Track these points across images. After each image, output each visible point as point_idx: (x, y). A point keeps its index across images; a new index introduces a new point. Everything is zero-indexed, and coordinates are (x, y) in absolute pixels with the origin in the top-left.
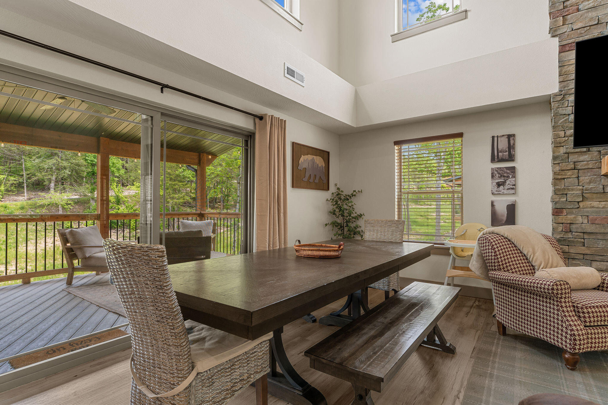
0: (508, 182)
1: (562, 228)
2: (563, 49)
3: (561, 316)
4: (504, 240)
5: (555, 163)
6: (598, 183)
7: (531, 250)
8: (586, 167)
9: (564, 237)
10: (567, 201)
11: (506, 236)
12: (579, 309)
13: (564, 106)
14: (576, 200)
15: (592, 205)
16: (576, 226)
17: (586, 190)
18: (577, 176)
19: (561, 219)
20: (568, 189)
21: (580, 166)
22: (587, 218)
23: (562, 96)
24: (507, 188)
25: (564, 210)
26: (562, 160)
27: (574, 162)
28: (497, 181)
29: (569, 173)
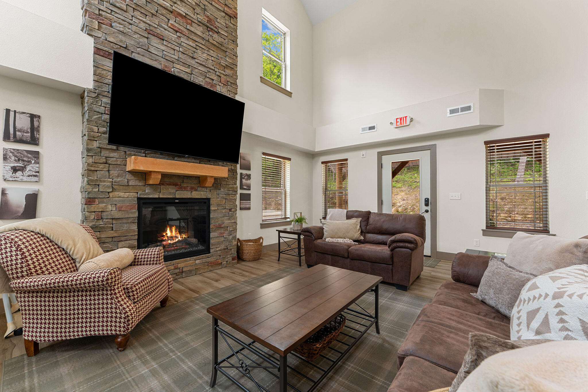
0: (29, 168)
1: (94, 216)
2: (98, 51)
3: (115, 303)
4: (35, 236)
5: (88, 154)
6: (124, 177)
7: (71, 243)
8: (115, 163)
9: (96, 224)
10: (99, 191)
11: (38, 230)
12: (129, 289)
13: (98, 104)
14: (107, 191)
15: (119, 195)
16: (106, 213)
17: (115, 182)
18: (107, 169)
19: (93, 208)
20: (100, 181)
21: (111, 161)
22: (115, 206)
23: (96, 94)
24: (27, 174)
25: (96, 199)
26: (95, 153)
27: (106, 157)
28: (13, 165)
29: (102, 166)
